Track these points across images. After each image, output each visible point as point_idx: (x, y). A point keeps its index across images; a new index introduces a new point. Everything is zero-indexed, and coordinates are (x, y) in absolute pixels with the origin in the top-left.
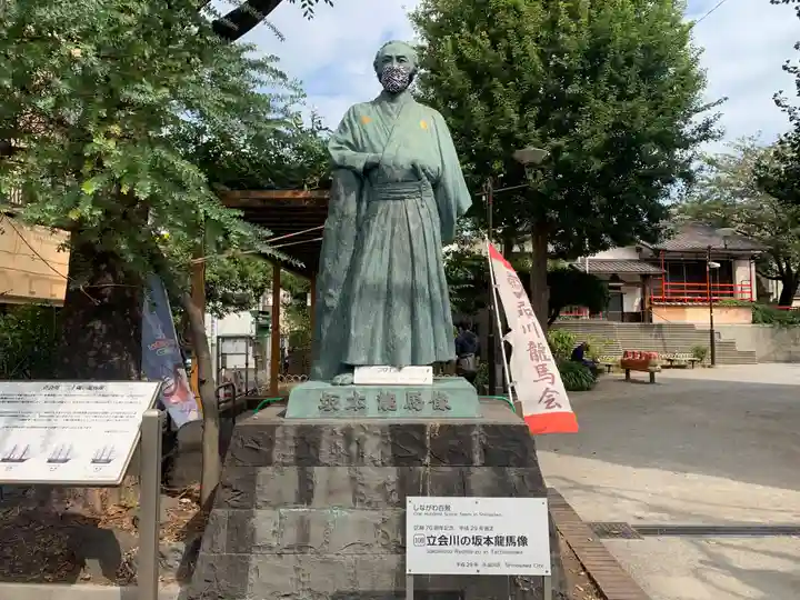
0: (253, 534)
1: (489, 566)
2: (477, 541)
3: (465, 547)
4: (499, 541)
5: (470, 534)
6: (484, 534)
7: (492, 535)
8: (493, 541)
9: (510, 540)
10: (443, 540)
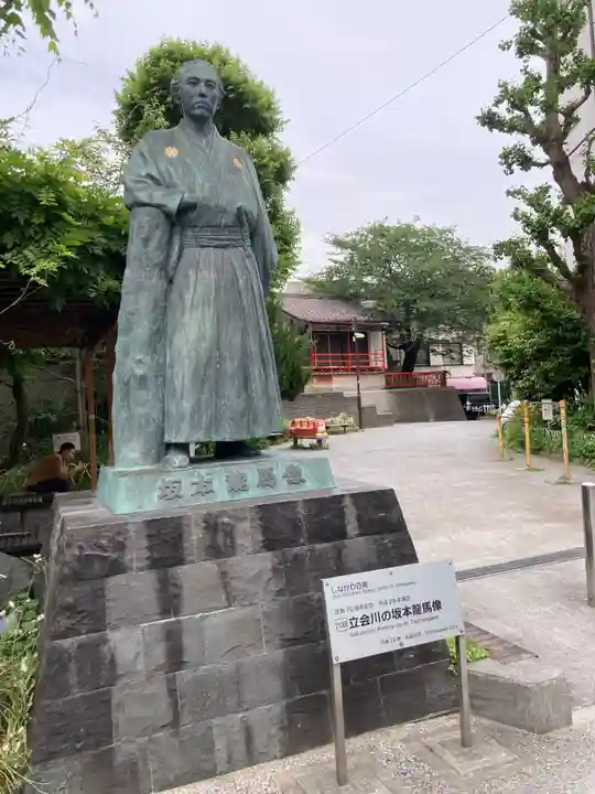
0: (113, 661)
1: (411, 637)
2: (397, 613)
3: (386, 623)
4: (417, 610)
5: (390, 608)
6: (401, 605)
7: (409, 604)
8: (411, 610)
9: (427, 606)
10: (365, 620)
